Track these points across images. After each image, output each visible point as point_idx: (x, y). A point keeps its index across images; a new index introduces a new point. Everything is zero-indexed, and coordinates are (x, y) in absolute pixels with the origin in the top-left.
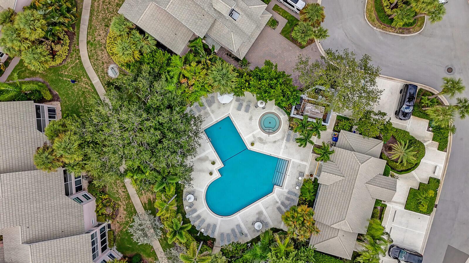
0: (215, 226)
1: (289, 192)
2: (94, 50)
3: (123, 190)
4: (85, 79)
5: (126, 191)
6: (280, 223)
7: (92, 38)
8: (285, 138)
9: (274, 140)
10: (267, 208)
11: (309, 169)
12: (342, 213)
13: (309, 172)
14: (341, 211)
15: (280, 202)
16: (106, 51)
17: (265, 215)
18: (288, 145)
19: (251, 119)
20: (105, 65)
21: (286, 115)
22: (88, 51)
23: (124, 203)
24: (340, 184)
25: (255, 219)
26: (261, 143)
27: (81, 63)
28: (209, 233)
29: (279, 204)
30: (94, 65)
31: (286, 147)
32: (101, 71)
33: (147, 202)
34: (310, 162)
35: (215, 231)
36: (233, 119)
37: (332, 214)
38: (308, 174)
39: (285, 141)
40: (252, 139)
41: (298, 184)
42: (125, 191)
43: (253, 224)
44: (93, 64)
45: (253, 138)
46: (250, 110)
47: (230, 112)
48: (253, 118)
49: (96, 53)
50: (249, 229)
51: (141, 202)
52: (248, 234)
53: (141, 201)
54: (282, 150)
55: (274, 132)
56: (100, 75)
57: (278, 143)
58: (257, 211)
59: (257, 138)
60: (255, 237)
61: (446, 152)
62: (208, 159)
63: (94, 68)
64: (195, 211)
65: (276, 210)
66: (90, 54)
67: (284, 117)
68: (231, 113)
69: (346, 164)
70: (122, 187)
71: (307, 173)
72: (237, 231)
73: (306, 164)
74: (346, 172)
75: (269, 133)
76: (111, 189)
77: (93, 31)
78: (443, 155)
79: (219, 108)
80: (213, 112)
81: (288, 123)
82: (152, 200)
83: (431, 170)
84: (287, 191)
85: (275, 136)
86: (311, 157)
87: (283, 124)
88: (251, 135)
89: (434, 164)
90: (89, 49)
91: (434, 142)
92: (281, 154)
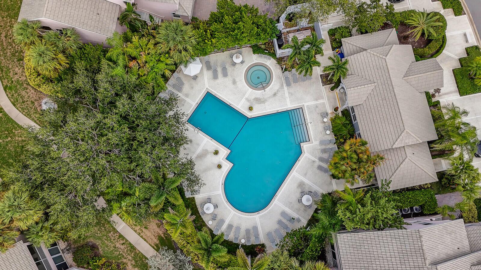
0: (255, 228)
1: (322, 143)
2: (16, 92)
3: (122, 242)
4: (18, 132)
5: (126, 242)
6: (331, 183)
7: (8, 82)
8: (285, 85)
9: (273, 93)
10: (306, 174)
11: (330, 106)
12: (397, 124)
13: (332, 107)
14: (394, 123)
15: (317, 160)
16: (30, 88)
17: (308, 185)
18: (292, 90)
19: (234, 82)
20: (36, 103)
21: (272, 59)
22: (9, 98)
23: (130, 258)
24: (375, 94)
25: (298, 195)
26: (260, 104)
27: (6, 115)
28: (253, 241)
29: (318, 163)
30: (22, 110)
31: (291, 94)
32: (34, 113)
33: (158, 242)
34: (326, 97)
35: (259, 235)
36: (214, 92)
37: (386, 133)
38: (332, 111)
39: (285, 88)
40: (248, 105)
41: (326, 128)
42: (124, 241)
43: (300, 201)
44: (20, 109)
45: (248, 103)
46: (229, 74)
47: (207, 86)
48: (237, 80)
49: (19, 95)
50: (298, 210)
51: (151, 245)
52: (300, 218)
53: (149, 244)
54: (288, 100)
55: (268, 84)
56: (34, 117)
57: (279, 94)
58: (296, 185)
59: (252, 100)
60: (310, 218)
61: (465, 14)
62: (208, 153)
63: (24, 113)
64: (222, 221)
65: (318, 171)
66: (12, 100)
67: (270, 63)
68: (209, 86)
69: (368, 68)
70: (118, 239)
71: (330, 110)
72: (284, 221)
73: (323, 101)
74: (374, 76)
75: (264, 88)
76: (106, 249)
77: (6, 73)
78: (464, 19)
79: (192, 88)
80: (187, 95)
81: (278, 66)
82: (162, 235)
83: (462, 41)
84: (317, 143)
85: (271, 89)
86: (325, 90)
87: (274, 70)
88: (244, 100)
89: (461, 32)
90: (9, 95)
91: (447, 10)
92: (289, 105)
